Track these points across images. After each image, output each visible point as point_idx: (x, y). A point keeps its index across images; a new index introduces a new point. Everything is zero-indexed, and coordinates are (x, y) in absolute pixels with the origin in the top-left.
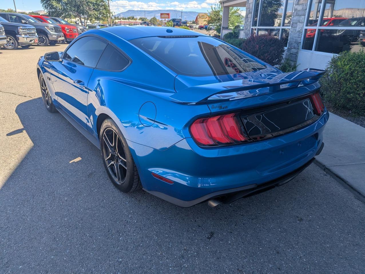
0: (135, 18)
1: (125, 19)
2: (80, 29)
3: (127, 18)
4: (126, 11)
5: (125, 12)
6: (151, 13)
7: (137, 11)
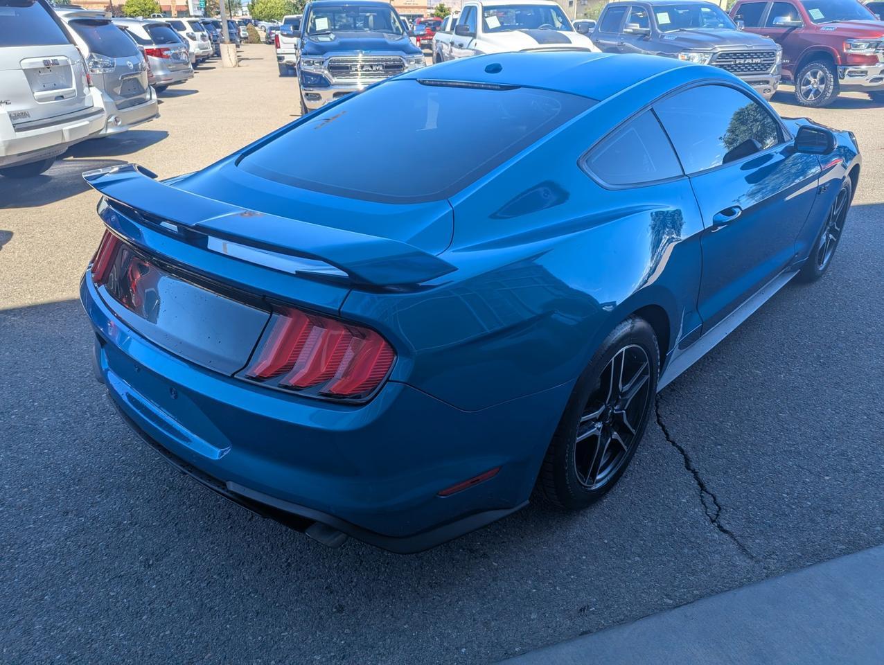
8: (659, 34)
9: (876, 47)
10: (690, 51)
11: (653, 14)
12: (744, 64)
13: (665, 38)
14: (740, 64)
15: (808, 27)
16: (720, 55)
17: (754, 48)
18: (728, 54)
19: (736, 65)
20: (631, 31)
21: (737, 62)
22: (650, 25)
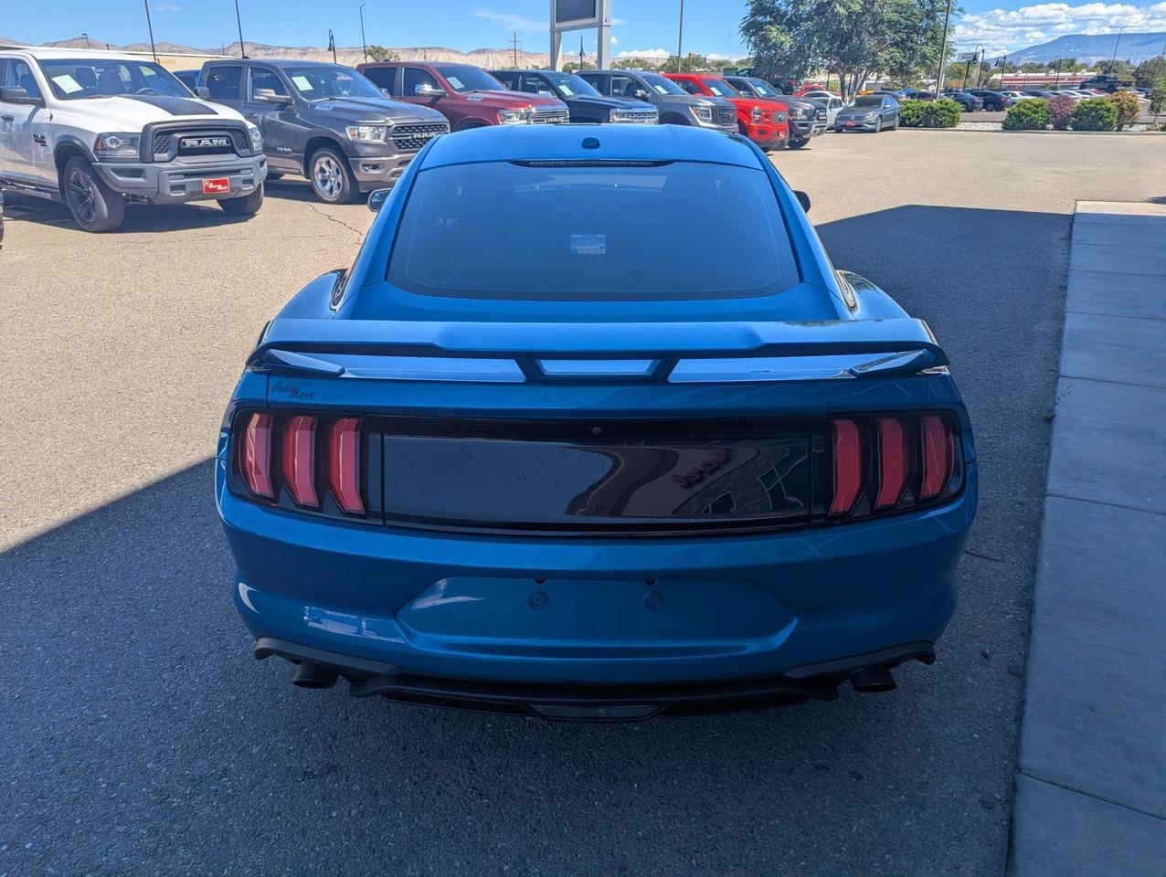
0: (1079, 61)
1: (1039, 68)
2: (805, 112)
3: (1046, 64)
4: (1050, 40)
5: (1046, 45)
6: (1152, 42)
7: (1098, 38)
8: (307, 103)
9: (527, 118)
10: (359, 124)
11: (288, 78)
12: (422, 139)
13: (317, 108)
14: (417, 138)
15: (453, 97)
16: (396, 129)
17: (426, 120)
18: (403, 128)
19: (414, 140)
20: (267, 99)
21: (415, 137)
22: (288, 92)
